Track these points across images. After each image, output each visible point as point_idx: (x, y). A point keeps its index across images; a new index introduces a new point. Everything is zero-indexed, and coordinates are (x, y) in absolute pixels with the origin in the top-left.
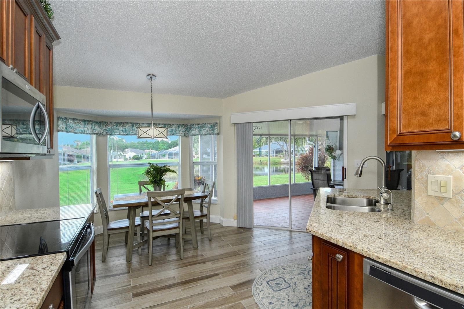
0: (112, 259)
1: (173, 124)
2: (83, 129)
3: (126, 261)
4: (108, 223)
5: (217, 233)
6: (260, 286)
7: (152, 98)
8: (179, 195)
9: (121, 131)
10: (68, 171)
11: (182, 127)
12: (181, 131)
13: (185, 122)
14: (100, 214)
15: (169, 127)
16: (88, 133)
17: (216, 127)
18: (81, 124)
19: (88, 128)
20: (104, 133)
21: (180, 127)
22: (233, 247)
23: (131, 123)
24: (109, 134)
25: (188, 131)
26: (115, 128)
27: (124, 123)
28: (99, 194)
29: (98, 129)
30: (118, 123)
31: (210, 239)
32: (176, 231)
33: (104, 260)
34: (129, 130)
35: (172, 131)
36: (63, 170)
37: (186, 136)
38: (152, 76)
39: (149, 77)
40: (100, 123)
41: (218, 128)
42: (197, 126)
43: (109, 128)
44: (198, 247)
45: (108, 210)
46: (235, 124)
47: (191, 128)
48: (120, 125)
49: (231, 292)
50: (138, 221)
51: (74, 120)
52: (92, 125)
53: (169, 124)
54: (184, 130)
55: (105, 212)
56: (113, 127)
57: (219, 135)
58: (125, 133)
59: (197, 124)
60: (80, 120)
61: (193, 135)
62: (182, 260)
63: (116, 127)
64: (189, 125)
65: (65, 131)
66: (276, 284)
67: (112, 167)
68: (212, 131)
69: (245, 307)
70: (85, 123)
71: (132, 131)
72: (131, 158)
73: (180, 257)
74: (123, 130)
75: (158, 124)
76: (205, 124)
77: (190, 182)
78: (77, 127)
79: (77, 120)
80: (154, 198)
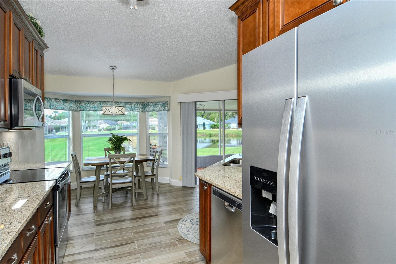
0: (84, 205)
1: (133, 102)
2: (62, 107)
3: (93, 206)
4: (80, 178)
5: (165, 190)
6: (185, 222)
7: (113, 84)
8: (131, 158)
9: (91, 107)
10: (51, 138)
11: (140, 104)
12: (139, 108)
13: (143, 101)
14: (75, 173)
15: (129, 105)
16: (66, 109)
17: (166, 105)
18: (61, 103)
19: (67, 105)
20: (79, 109)
21: (138, 104)
22: (175, 199)
23: (99, 102)
24: (82, 110)
25: (145, 108)
26: (87, 106)
27: (93, 102)
28: (74, 156)
29: (73, 106)
30: (89, 101)
31: (158, 194)
32: (130, 185)
33: (77, 205)
34: (98, 107)
35: (132, 108)
36: (48, 138)
37: (143, 111)
38: (114, 67)
39: (112, 68)
40: (75, 101)
41: (168, 106)
42: (152, 104)
43: (82, 106)
44: (147, 199)
45: (81, 170)
46: (181, 103)
47: (147, 105)
48: (90, 103)
49: (164, 225)
50: (102, 177)
51: (56, 99)
52: (69, 103)
53: (129, 102)
54: (141, 107)
55: (78, 170)
56: (85, 105)
57: (169, 111)
58: (95, 109)
59: (152, 103)
60: (60, 99)
61: (149, 111)
62: (134, 207)
63: (88, 104)
64: (145, 103)
65: (49, 108)
66: (196, 221)
67: (84, 136)
68: (163, 108)
69: (170, 233)
70: (64, 102)
71: (100, 108)
72: (105, 129)
73: (133, 204)
74: (93, 107)
75: (120, 102)
76: (158, 102)
77: (147, 149)
78: (58, 105)
79: (58, 99)
80: (113, 159)
